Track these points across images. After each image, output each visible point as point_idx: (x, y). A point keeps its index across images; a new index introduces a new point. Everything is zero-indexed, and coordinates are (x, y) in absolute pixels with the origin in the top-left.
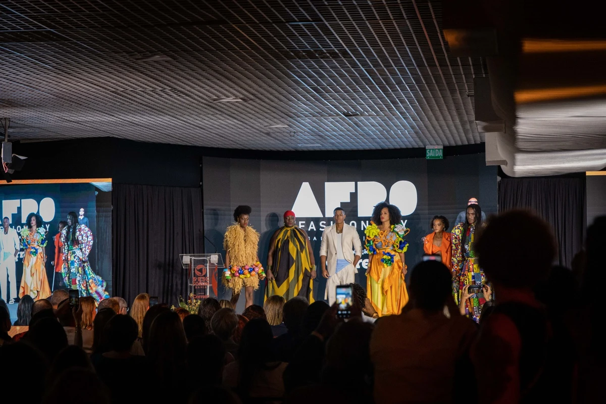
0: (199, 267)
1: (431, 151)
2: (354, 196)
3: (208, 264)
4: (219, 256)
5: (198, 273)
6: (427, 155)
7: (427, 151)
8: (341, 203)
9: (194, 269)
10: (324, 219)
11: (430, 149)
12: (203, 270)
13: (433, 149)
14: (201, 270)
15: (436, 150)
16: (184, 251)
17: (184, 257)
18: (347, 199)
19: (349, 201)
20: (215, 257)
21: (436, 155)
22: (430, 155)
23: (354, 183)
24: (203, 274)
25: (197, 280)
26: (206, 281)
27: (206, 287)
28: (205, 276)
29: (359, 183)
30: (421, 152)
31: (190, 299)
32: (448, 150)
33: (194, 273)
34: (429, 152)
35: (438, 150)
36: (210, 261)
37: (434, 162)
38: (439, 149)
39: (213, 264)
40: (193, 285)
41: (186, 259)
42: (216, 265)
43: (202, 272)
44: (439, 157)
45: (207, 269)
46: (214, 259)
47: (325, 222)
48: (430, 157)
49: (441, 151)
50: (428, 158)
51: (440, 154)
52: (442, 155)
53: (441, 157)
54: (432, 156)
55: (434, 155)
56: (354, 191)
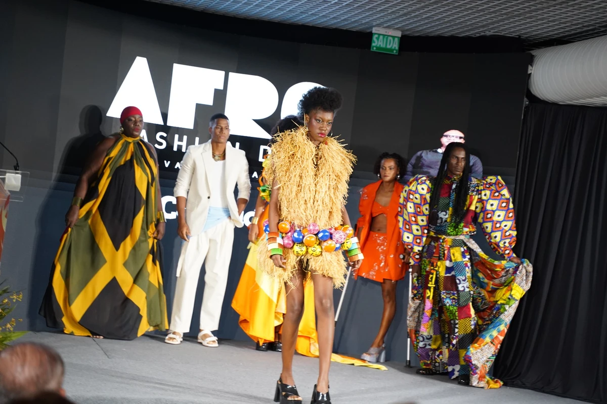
1: (381, 37)
2: (220, 96)
6: (373, 44)
7: (375, 38)
8: (197, 104)
10: (165, 128)
11: (379, 35)
13: (384, 35)
15: (390, 38)
18: (209, 101)
19: (211, 103)
21: (388, 47)
22: (377, 43)
29: (231, 74)
30: (365, 37)
32: (407, 42)
34: (378, 39)
37: (383, 56)
38: (394, 37)
44: (392, 50)
48: (377, 48)
49: (396, 40)
50: (375, 48)
51: (395, 45)
52: (397, 48)
53: (396, 50)
54: (382, 46)
55: (384, 46)
56: (221, 87)
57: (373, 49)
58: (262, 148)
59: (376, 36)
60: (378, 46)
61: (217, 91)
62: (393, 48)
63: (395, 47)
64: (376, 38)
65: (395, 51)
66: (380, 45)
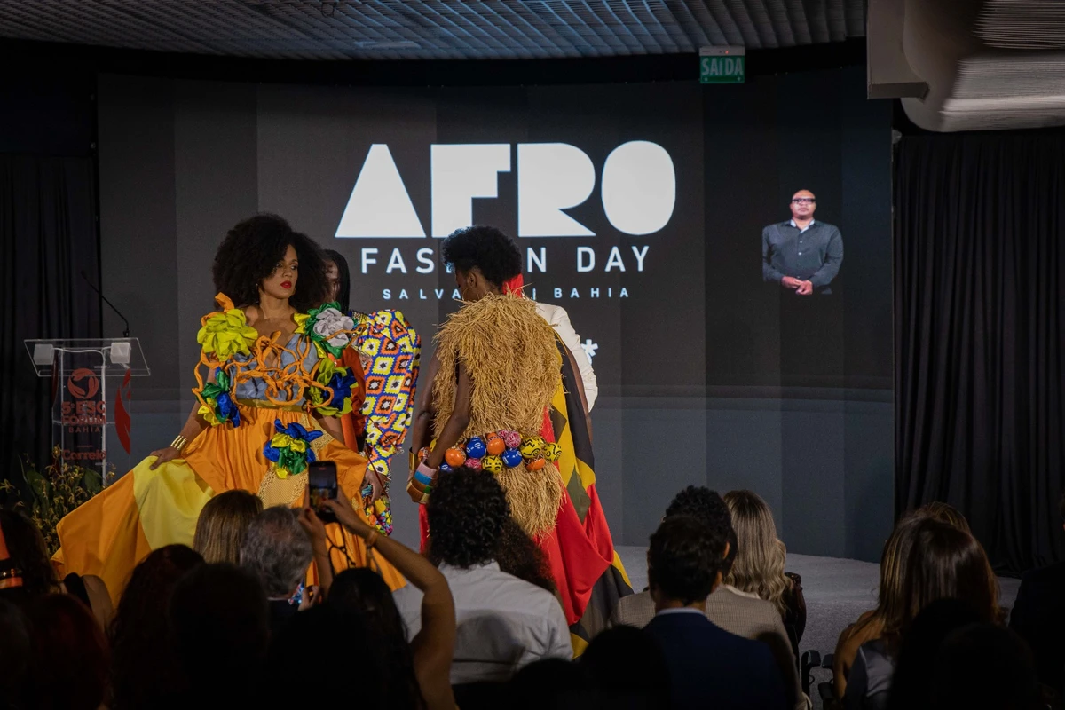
0: (79, 374)
1: (714, 61)
2: (508, 182)
3: (103, 367)
4: (133, 344)
5: (77, 391)
6: (703, 74)
7: (704, 63)
8: (473, 199)
9: (66, 380)
10: (428, 241)
11: (711, 57)
12: (91, 382)
13: (718, 58)
14: (84, 384)
15: (728, 60)
16: (45, 333)
17: (36, 346)
18: (491, 191)
19: (494, 193)
20: (123, 349)
21: (728, 73)
22: (709, 71)
23: (507, 147)
24: (92, 393)
25: (74, 411)
26: (99, 414)
27: (98, 430)
28: (98, 397)
29: (521, 147)
30: (688, 63)
31: (51, 461)
32: (755, 59)
33: (66, 390)
34: (709, 64)
35: (731, 61)
36: (108, 357)
37: (720, 90)
38: (734, 58)
39: (118, 366)
40: (62, 423)
41: (44, 353)
42: (128, 367)
43: (87, 390)
44: (735, 78)
45: (100, 379)
46: (121, 353)
47: (430, 252)
48: (710, 78)
49: (739, 60)
50: (706, 79)
51: (737, 70)
52: (742, 73)
53: (740, 76)
54: (717, 74)
55: (721, 74)
56: (507, 168)
57: (703, 80)
58: (580, 250)
59: (706, 60)
60: (711, 74)
61: (501, 175)
62: (736, 73)
63: (739, 73)
64: (707, 63)
65: (739, 79)
66: (714, 73)
